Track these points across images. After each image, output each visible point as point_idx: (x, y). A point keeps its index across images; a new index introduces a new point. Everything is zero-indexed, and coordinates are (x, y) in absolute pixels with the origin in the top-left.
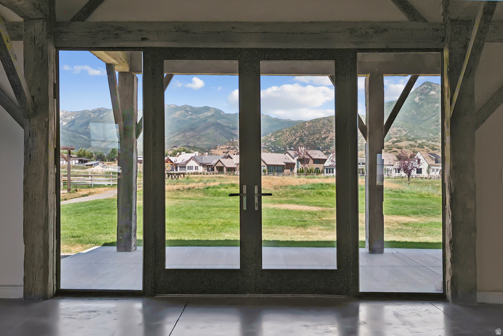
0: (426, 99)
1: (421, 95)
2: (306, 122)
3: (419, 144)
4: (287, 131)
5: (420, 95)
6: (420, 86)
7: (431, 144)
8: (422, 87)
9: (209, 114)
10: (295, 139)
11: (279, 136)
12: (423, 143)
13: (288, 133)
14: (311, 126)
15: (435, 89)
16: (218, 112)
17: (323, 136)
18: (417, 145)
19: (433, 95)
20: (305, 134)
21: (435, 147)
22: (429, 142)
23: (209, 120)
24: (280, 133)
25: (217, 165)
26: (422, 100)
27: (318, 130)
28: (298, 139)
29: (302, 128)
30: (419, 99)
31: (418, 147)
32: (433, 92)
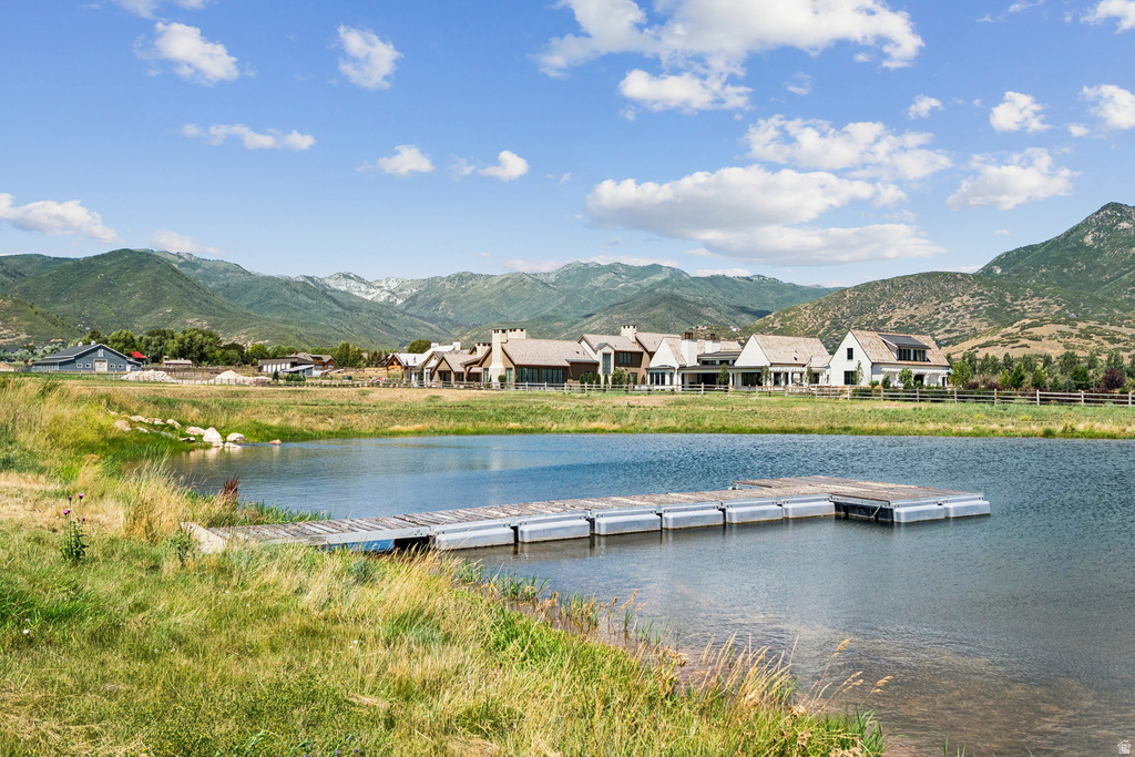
0: (1108, 240)
1: (1099, 230)
2: (846, 289)
3: (1081, 330)
4: (806, 308)
5: (1097, 231)
6: (1097, 213)
7: (1107, 331)
8: (1101, 214)
9: (659, 278)
10: (823, 325)
11: (790, 319)
12: (1090, 327)
13: (808, 312)
14: (857, 298)
15: (1129, 218)
16: (676, 273)
17: (880, 318)
18: (1076, 332)
19: (1124, 230)
20: (843, 314)
21: (1117, 337)
22: (1104, 327)
23: (658, 290)
24: (793, 313)
25: (440, 368)
26: (1102, 240)
27: (870, 306)
28: (828, 323)
29: (837, 302)
30: (1094, 239)
31: (1077, 336)
32: (1125, 225)
